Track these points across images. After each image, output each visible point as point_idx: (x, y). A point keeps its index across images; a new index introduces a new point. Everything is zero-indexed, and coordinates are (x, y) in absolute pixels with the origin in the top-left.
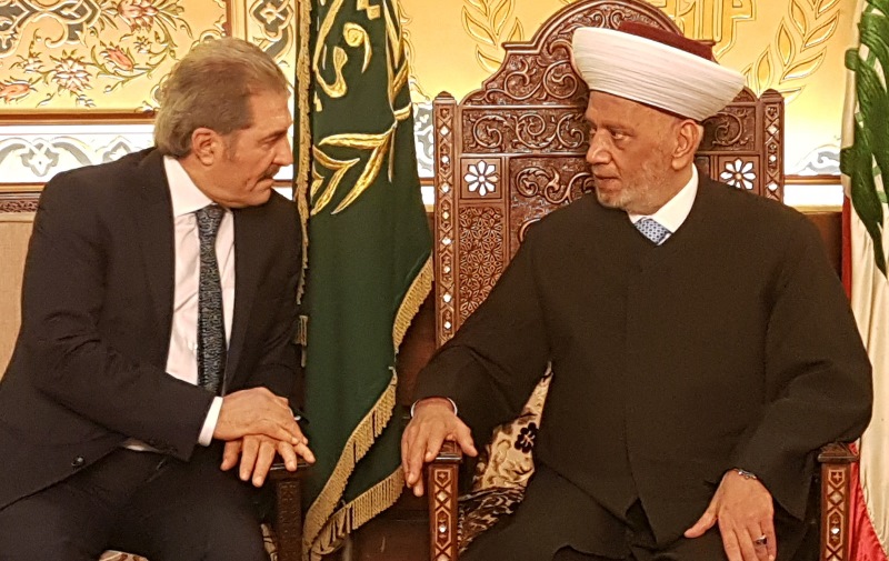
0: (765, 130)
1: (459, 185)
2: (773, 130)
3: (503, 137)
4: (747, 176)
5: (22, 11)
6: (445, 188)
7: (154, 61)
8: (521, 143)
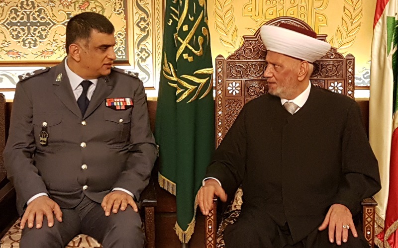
0: (347, 70)
1: (225, 91)
2: (350, 70)
3: (243, 73)
4: (339, 88)
5: (50, 24)
6: (220, 92)
8: (249, 75)
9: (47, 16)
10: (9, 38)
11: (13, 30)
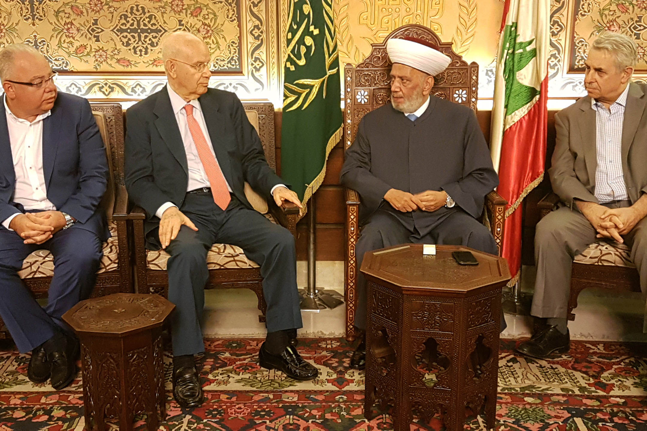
0: (471, 78)
1: (354, 99)
2: (474, 78)
3: (371, 81)
4: (464, 96)
5: (161, 31)
6: (349, 101)
7: (212, 51)
8: (377, 83)
9: (158, 23)
10: (119, 46)
11: (123, 36)
